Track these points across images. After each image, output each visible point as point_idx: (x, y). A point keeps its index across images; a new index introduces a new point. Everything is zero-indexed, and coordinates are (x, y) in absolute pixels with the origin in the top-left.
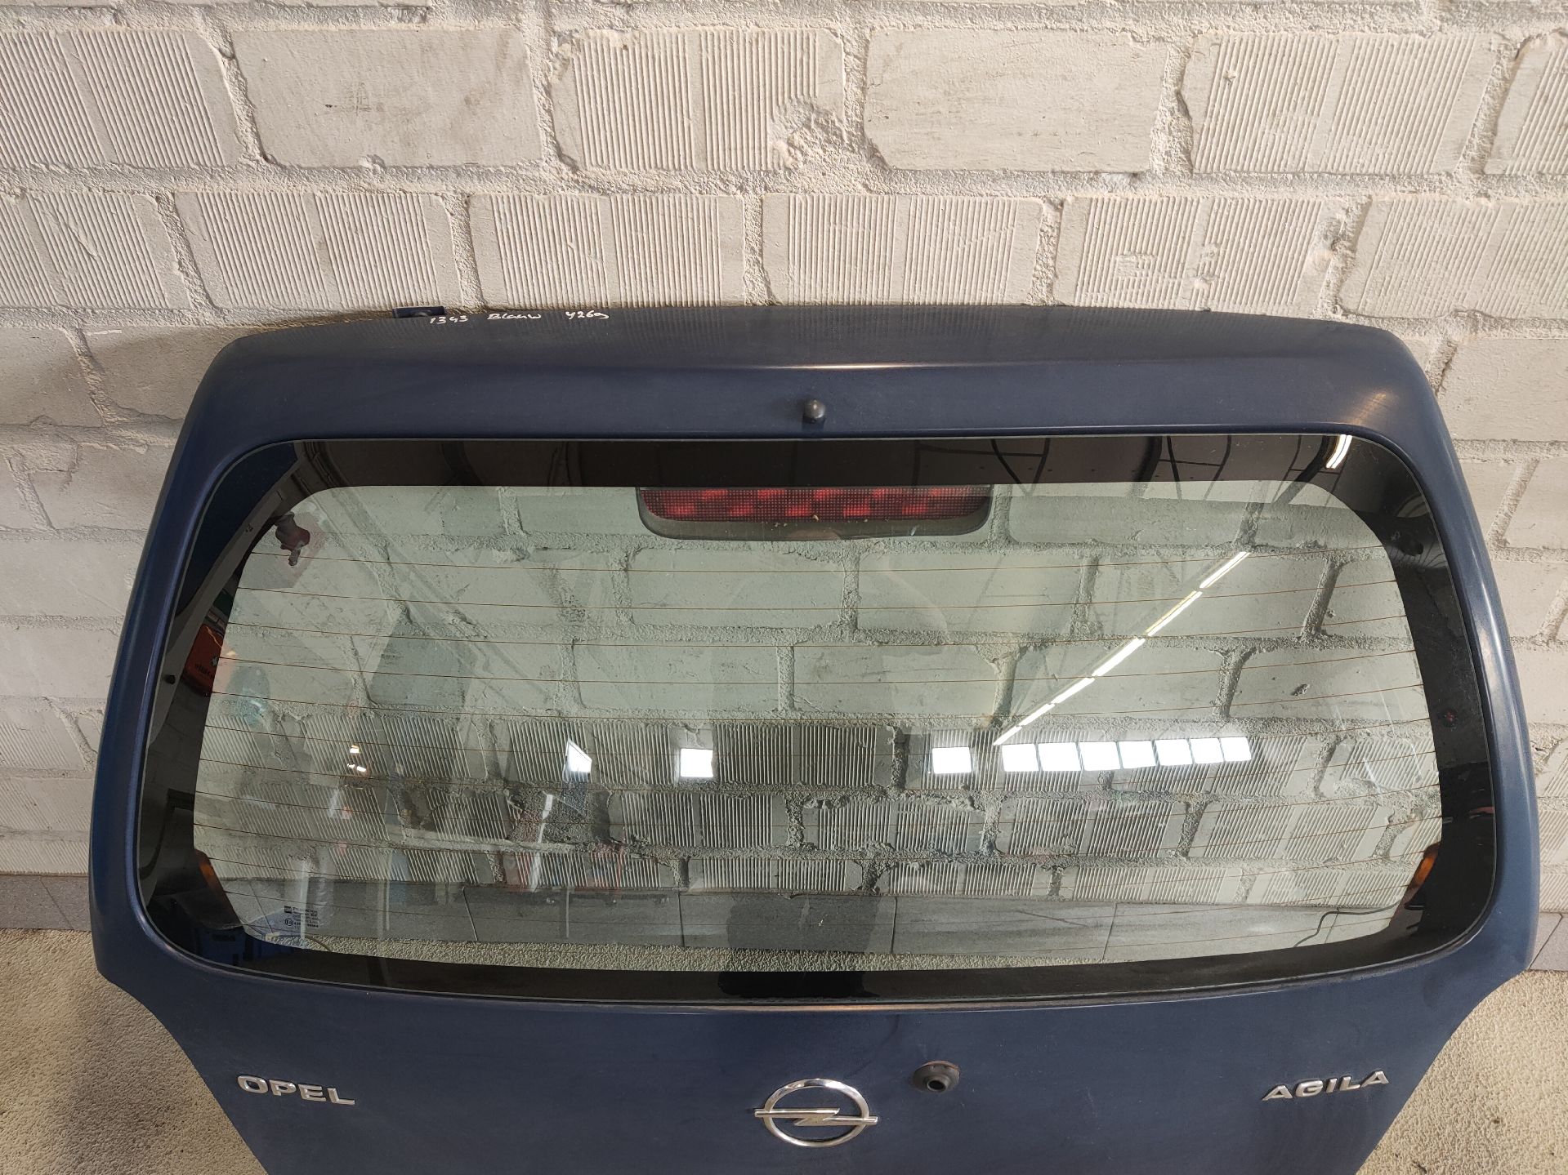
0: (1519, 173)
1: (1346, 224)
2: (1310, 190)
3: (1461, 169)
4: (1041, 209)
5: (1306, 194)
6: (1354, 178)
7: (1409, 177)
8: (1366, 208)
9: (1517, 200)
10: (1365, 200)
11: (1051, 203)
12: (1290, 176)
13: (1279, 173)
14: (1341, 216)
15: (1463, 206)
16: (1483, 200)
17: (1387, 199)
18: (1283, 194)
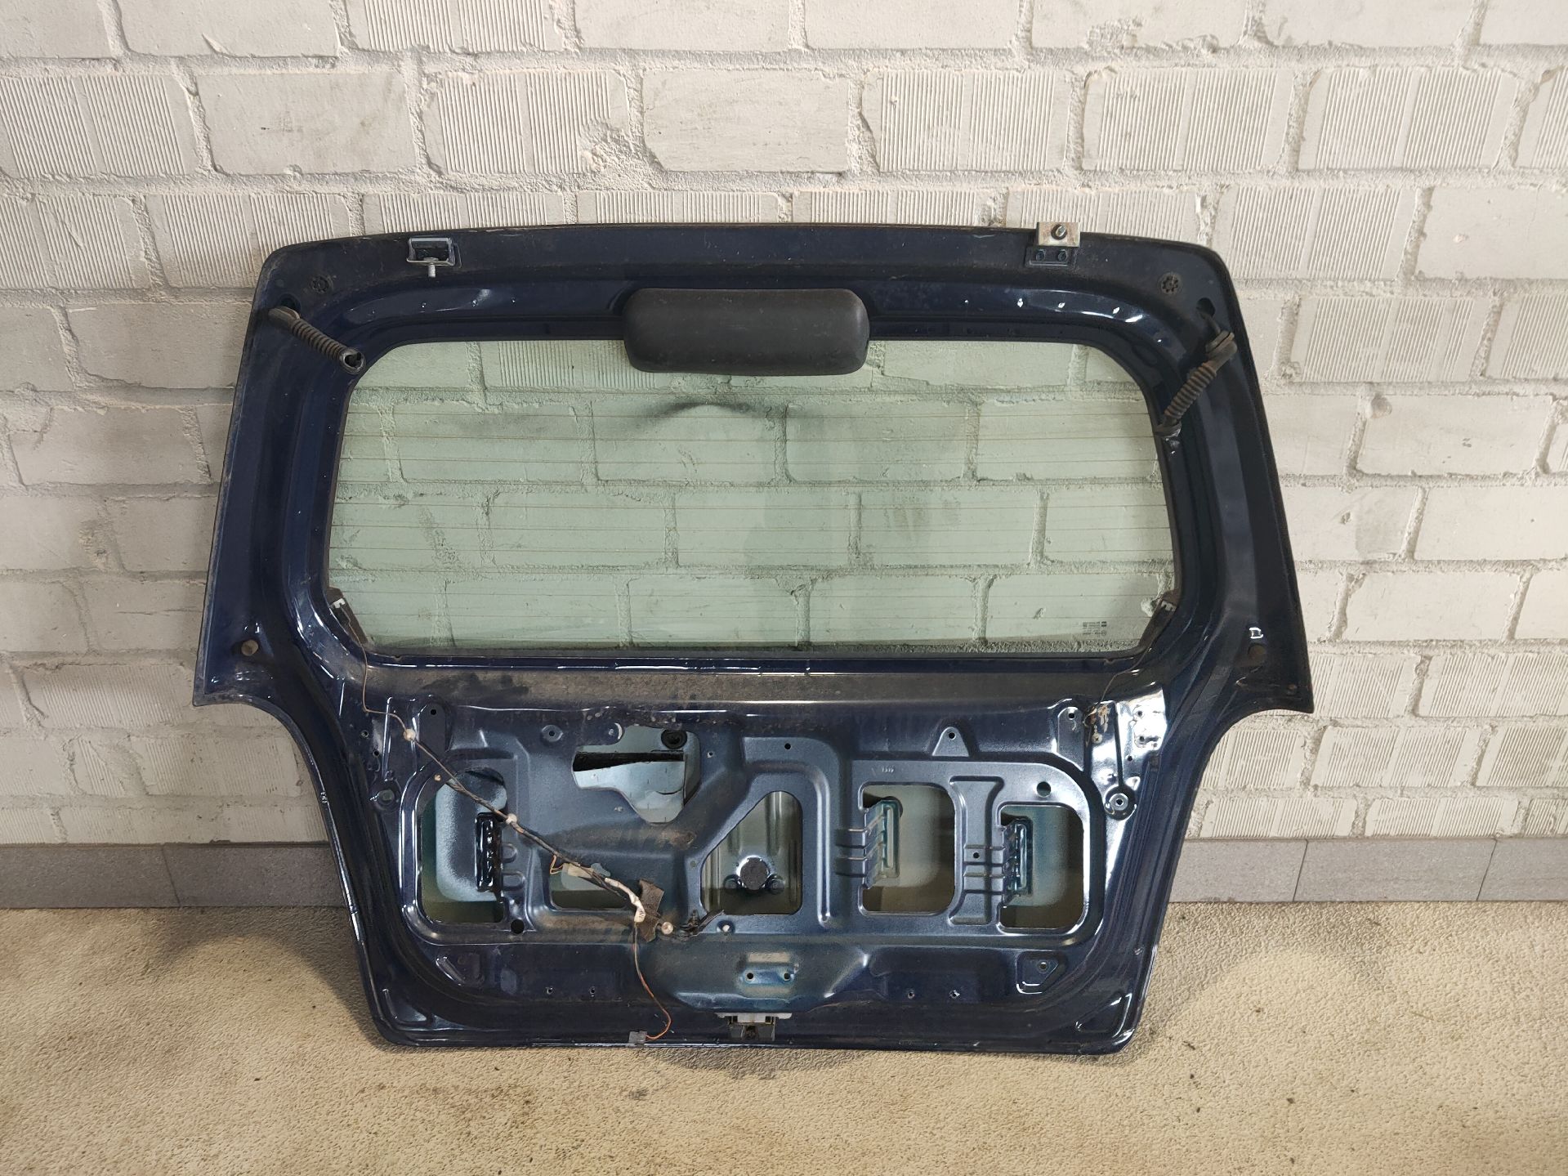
0: (1107, 169)
1: (995, 210)
2: (964, 185)
3: (1066, 166)
4: (777, 201)
5: (963, 187)
6: (993, 173)
7: (1032, 173)
8: (1006, 197)
9: (1110, 189)
10: (1005, 191)
11: (783, 196)
12: (949, 174)
13: (939, 171)
14: (990, 203)
15: (1074, 194)
16: (1087, 190)
17: (1019, 189)
18: (947, 187)
